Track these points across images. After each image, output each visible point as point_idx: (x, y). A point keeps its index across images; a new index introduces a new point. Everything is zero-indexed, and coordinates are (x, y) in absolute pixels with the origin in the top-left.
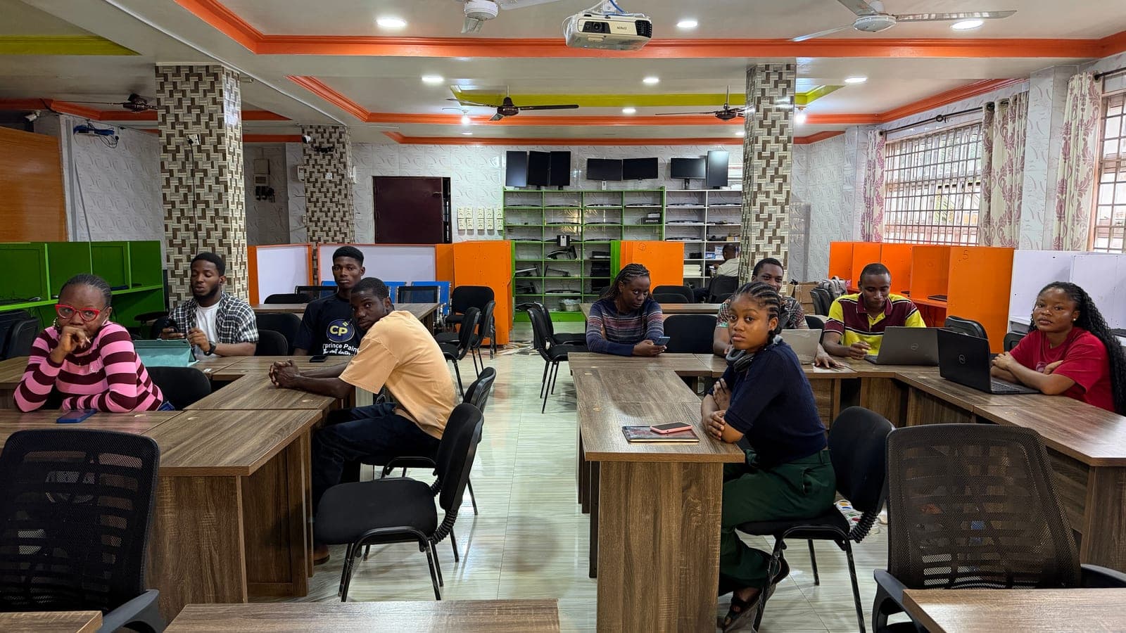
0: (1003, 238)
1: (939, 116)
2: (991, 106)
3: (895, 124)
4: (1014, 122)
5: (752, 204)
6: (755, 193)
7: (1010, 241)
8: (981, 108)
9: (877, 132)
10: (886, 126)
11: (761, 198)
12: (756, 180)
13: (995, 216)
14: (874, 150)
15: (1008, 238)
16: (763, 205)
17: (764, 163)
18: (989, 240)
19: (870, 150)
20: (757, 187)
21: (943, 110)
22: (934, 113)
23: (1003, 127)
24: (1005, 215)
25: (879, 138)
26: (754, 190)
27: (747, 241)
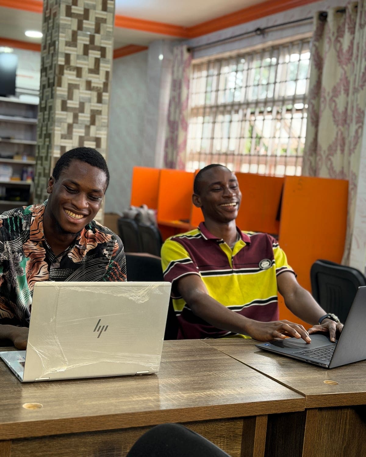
0: (331, 169)
1: (258, 29)
2: (323, 16)
3: (204, 39)
4: (353, 32)
5: (56, 84)
6: (62, 68)
7: (342, 172)
8: (311, 18)
9: (185, 48)
10: (195, 42)
11: (69, 77)
12: (62, 48)
13: (324, 143)
14: (181, 69)
15: (338, 169)
16: (72, 87)
17: (73, 24)
18: (315, 171)
19: (175, 69)
20: (63, 59)
21: (262, 23)
22: (251, 26)
23: (337, 40)
24: (335, 143)
25: (186, 55)
26: (60, 63)
27: (47, 140)
